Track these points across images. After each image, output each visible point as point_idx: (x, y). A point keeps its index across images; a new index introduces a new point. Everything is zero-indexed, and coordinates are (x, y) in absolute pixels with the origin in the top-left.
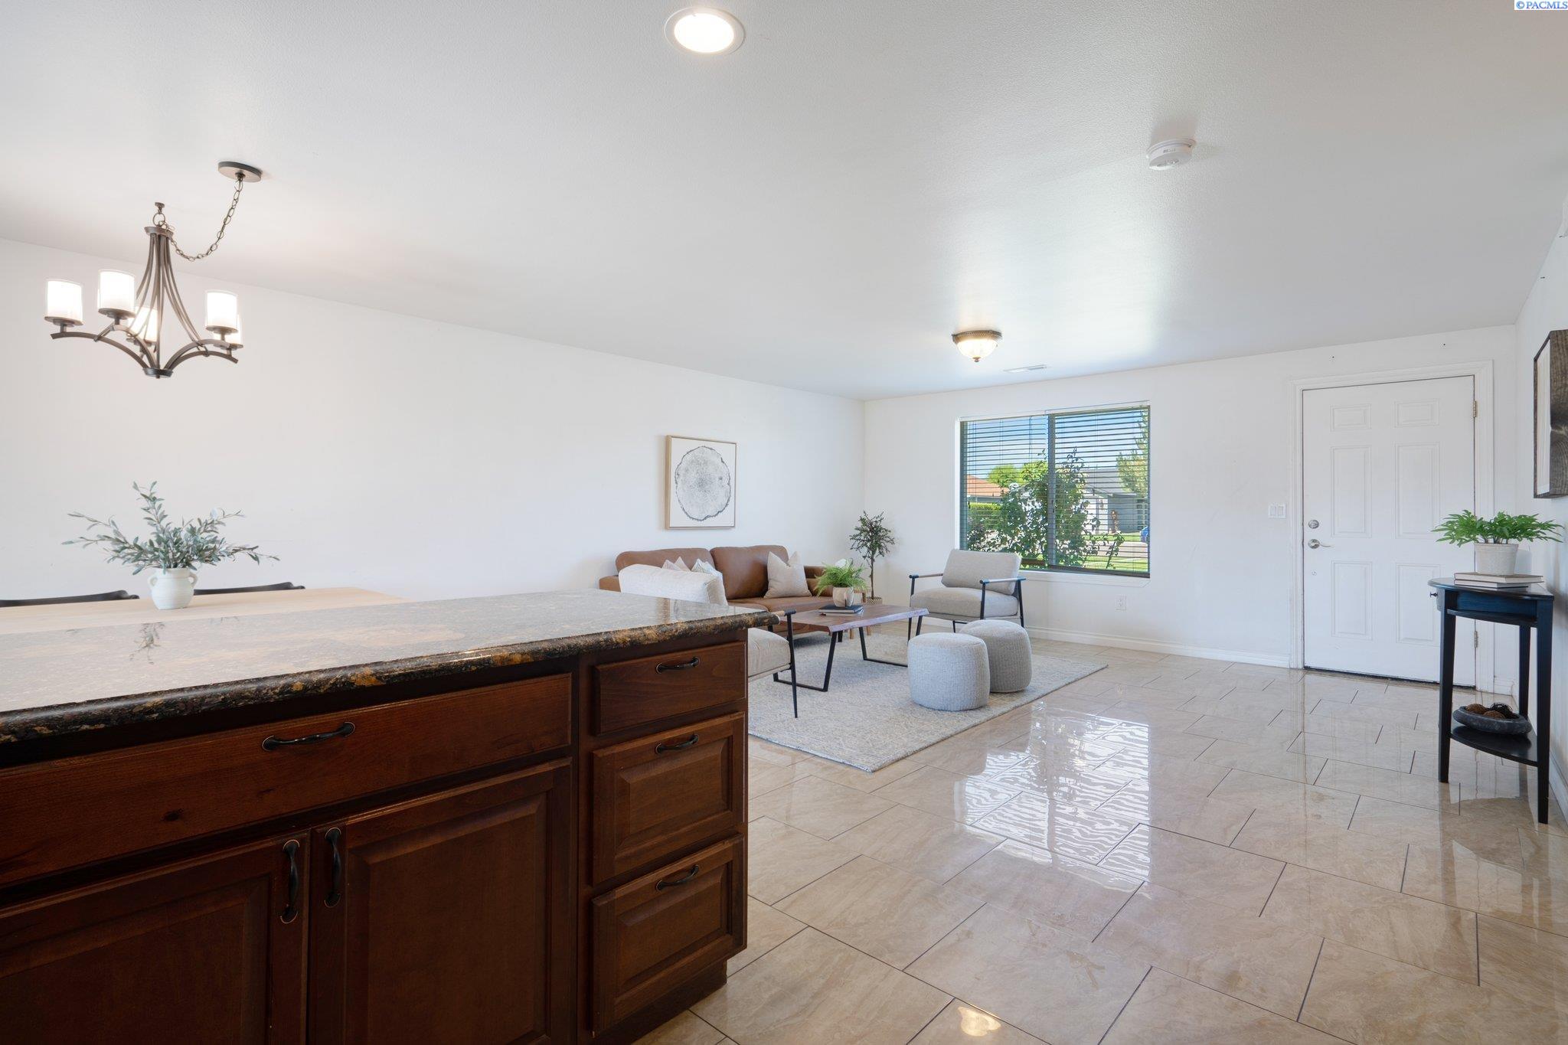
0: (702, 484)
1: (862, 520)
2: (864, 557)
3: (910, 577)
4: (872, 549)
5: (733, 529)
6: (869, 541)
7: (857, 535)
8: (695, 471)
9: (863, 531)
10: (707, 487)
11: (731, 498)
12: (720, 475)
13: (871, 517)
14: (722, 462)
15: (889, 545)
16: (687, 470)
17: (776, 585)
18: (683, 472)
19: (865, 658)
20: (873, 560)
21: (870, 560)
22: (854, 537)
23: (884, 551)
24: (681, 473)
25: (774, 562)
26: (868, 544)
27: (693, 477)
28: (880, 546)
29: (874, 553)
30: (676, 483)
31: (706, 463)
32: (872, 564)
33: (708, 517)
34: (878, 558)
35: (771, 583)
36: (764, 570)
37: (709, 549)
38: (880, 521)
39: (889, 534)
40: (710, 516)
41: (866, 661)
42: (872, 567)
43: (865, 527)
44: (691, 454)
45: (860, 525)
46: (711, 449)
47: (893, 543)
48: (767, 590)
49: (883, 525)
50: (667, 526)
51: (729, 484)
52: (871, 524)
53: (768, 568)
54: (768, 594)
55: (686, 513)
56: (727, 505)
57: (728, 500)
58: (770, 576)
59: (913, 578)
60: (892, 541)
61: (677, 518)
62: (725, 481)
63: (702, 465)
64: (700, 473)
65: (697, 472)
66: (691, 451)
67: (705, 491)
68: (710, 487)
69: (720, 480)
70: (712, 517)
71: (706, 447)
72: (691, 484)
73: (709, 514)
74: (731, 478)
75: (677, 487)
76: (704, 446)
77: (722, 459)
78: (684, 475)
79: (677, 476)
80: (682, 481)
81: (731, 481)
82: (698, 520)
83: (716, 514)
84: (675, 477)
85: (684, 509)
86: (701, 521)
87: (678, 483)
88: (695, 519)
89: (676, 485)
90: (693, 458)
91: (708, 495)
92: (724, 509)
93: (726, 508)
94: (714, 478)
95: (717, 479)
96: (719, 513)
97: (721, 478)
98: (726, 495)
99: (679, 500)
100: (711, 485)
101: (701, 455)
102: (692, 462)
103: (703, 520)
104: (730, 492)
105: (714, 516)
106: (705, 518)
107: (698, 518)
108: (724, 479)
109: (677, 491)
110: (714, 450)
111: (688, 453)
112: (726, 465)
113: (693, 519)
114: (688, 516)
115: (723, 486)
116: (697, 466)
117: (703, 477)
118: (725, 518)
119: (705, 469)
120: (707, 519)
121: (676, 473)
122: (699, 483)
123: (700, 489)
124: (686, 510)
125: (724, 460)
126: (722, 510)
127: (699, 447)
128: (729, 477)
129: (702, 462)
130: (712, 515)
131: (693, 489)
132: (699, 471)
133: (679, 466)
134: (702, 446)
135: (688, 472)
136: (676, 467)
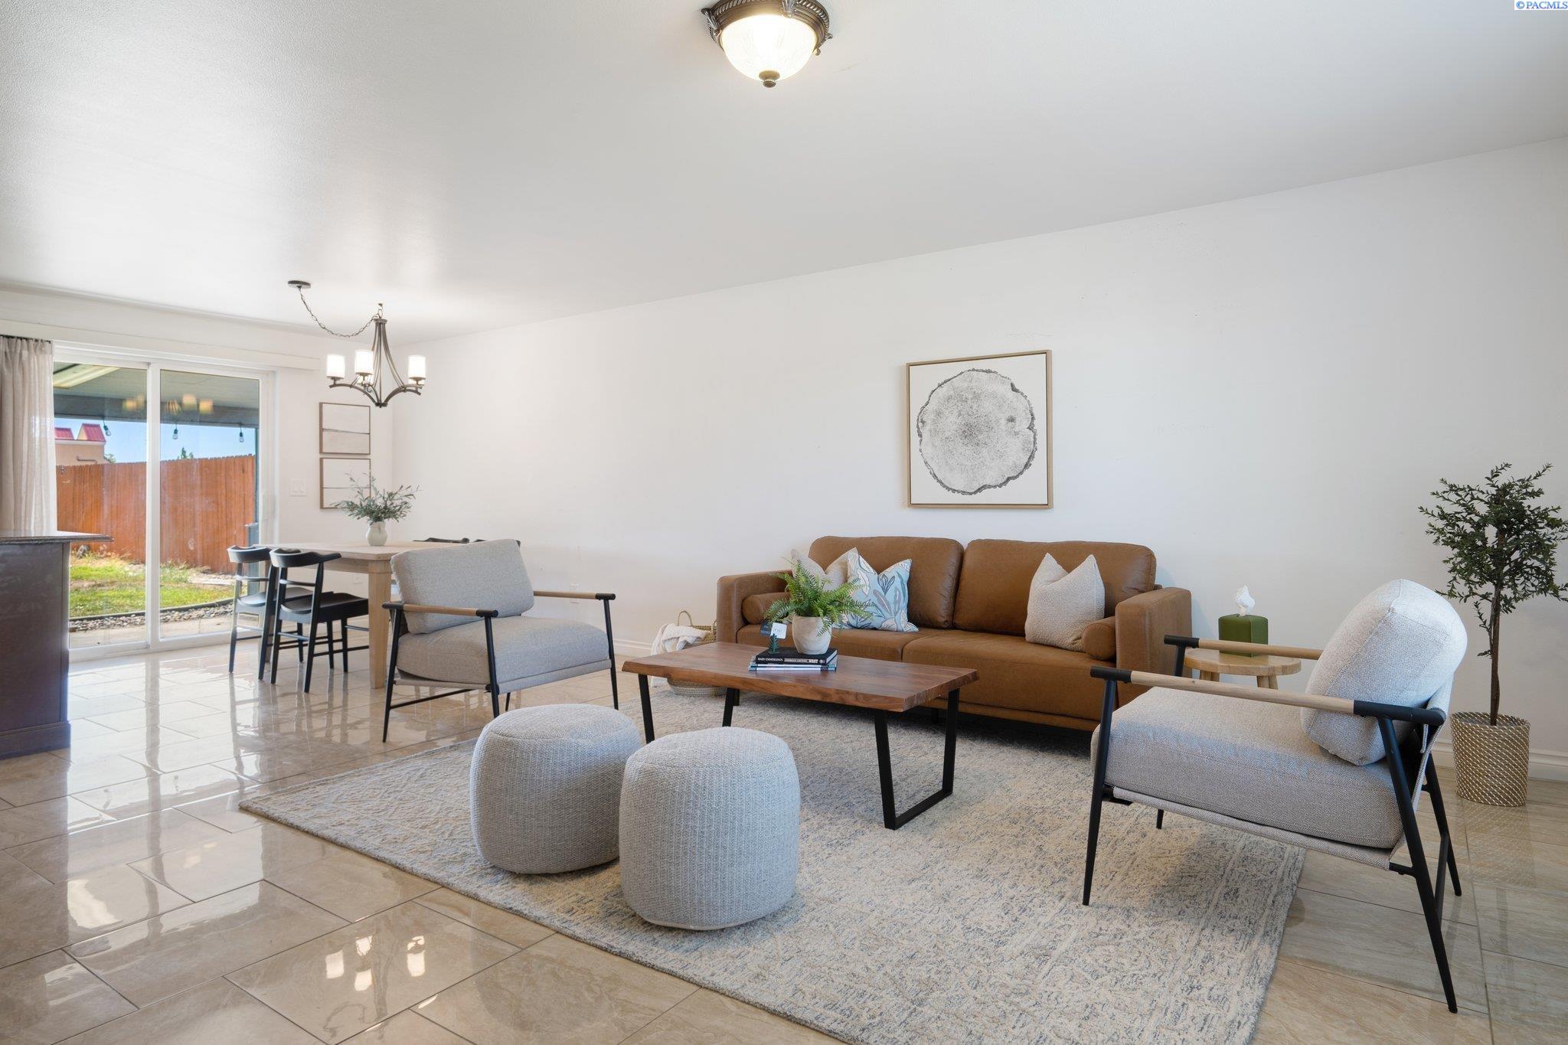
0: (970, 432)
5: (1048, 509)
8: (956, 413)
10: (980, 437)
11: (1038, 452)
12: (1008, 415)
14: (1014, 389)
16: (939, 414)
18: (933, 416)
24: (929, 417)
27: (952, 422)
30: (920, 435)
31: (976, 397)
33: (984, 487)
40: (990, 487)
44: (946, 386)
46: (988, 371)
50: (910, 504)
51: (1031, 428)
55: (941, 482)
56: (1027, 466)
57: (1031, 457)
62: (1022, 424)
63: (969, 402)
64: (965, 416)
65: (960, 415)
66: (945, 382)
67: (978, 444)
68: (988, 437)
69: (1010, 424)
70: (995, 487)
71: (977, 371)
72: (947, 434)
73: (988, 482)
74: (1035, 416)
75: (921, 441)
76: (973, 370)
77: (1012, 385)
78: (934, 422)
79: (920, 424)
80: (931, 431)
81: (1035, 422)
82: (964, 493)
83: (1004, 482)
84: (918, 427)
85: (935, 476)
86: (971, 494)
87: (924, 435)
88: (958, 492)
89: (919, 439)
90: (952, 392)
91: (984, 451)
92: (1021, 473)
93: (1026, 472)
94: (997, 421)
95: (1003, 422)
96: (1011, 481)
97: (1012, 420)
98: (1023, 449)
99: (926, 463)
100: (991, 434)
101: (966, 385)
102: (949, 398)
103: (975, 492)
104: (1035, 443)
105: (1000, 486)
106: (979, 490)
107: (963, 490)
108: (1018, 420)
109: (923, 447)
110: (995, 372)
111: (940, 386)
112: (1022, 394)
113: (954, 491)
114: (944, 486)
115: (1016, 434)
116: (959, 405)
117: (972, 420)
118: (1029, 488)
119: (975, 407)
120: (985, 491)
121: (920, 420)
122: (964, 432)
123: (966, 441)
124: (940, 478)
125: (1017, 387)
126: (1017, 476)
127: (960, 374)
128: (1031, 417)
129: (971, 396)
130: (994, 483)
131: (952, 443)
132: (962, 413)
133: (925, 408)
134: (969, 370)
135: (942, 415)
136: (920, 410)
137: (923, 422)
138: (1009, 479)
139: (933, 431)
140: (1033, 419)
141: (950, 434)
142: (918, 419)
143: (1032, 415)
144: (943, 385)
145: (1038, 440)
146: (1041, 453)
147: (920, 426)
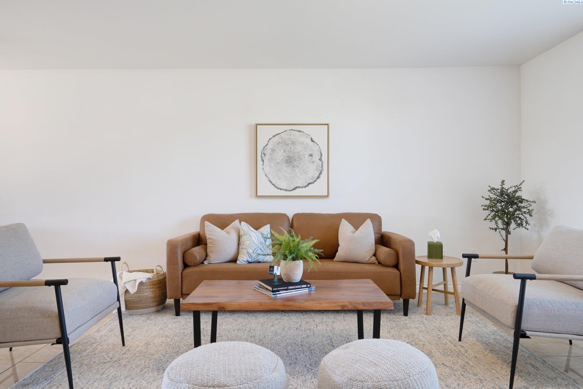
0: (289, 161)
2: (497, 229)
4: (507, 221)
5: (327, 198)
6: (502, 212)
8: (282, 151)
10: (295, 163)
11: (323, 172)
12: (309, 153)
14: (312, 141)
16: (273, 150)
18: (270, 151)
20: (508, 233)
23: (524, 223)
24: (268, 152)
26: (502, 216)
27: (280, 155)
28: (515, 218)
30: (263, 161)
31: (293, 143)
33: (297, 188)
35: (340, 249)
40: (300, 187)
42: (506, 240)
44: (277, 137)
46: (300, 131)
48: (336, 254)
50: (257, 196)
51: (320, 160)
52: (509, 194)
53: (339, 234)
54: (335, 258)
55: (274, 185)
56: (318, 177)
57: (320, 173)
59: (470, 257)
61: (265, 188)
62: (316, 157)
63: (290, 145)
64: (287, 152)
65: (284, 152)
66: (277, 135)
67: (294, 167)
68: (299, 163)
69: (310, 157)
70: (302, 187)
71: (294, 130)
72: (278, 161)
73: (298, 185)
74: (323, 154)
75: (263, 164)
76: (292, 130)
77: (311, 139)
78: (271, 155)
79: (263, 155)
81: (322, 157)
82: (286, 190)
83: (307, 185)
84: (262, 156)
85: (271, 182)
86: (290, 191)
87: (265, 161)
88: (283, 190)
89: (263, 162)
90: (280, 140)
91: (297, 170)
92: (315, 181)
93: (318, 180)
94: (304, 155)
95: (307, 156)
96: (310, 185)
97: (311, 155)
98: (317, 170)
99: (266, 175)
100: (300, 162)
101: (288, 137)
102: (279, 143)
103: (292, 190)
104: (322, 167)
105: (305, 187)
106: (294, 189)
107: (286, 189)
108: (314, 155)
109: (264, 167)
110: (303, 132)
111: (274, 136)
112: (316, 143)
113: (281, 189)
114: (276, 187)
115: (313, 162)
116: (284, 146)
117: (291, 155)
118: (319, 188)
119: (292, 148)
120: (297, 190)
121: (263, 153)
122: (287, 160)
123: (288, 165)
124: (273, 183)
125: (314, 140)
126: (313, 183)
127: (285, 131)
128: (320, 154)
129: (290, 143)
130: (302, 186)
131: (280, 165)
132: (286, 151)
133: (265, 148)
134: (289, 130)
135: (275, 151)
136: (263, 148)
137: (264, 154)
138: (309, 184)
139: (270, 159)
140: (321, 155)
141: (279, 161)
142: (262, 153)
143: (321, 153)
144: (275, 136)
145: (323, 166)
146: (325, 172)
147: (263, 156)
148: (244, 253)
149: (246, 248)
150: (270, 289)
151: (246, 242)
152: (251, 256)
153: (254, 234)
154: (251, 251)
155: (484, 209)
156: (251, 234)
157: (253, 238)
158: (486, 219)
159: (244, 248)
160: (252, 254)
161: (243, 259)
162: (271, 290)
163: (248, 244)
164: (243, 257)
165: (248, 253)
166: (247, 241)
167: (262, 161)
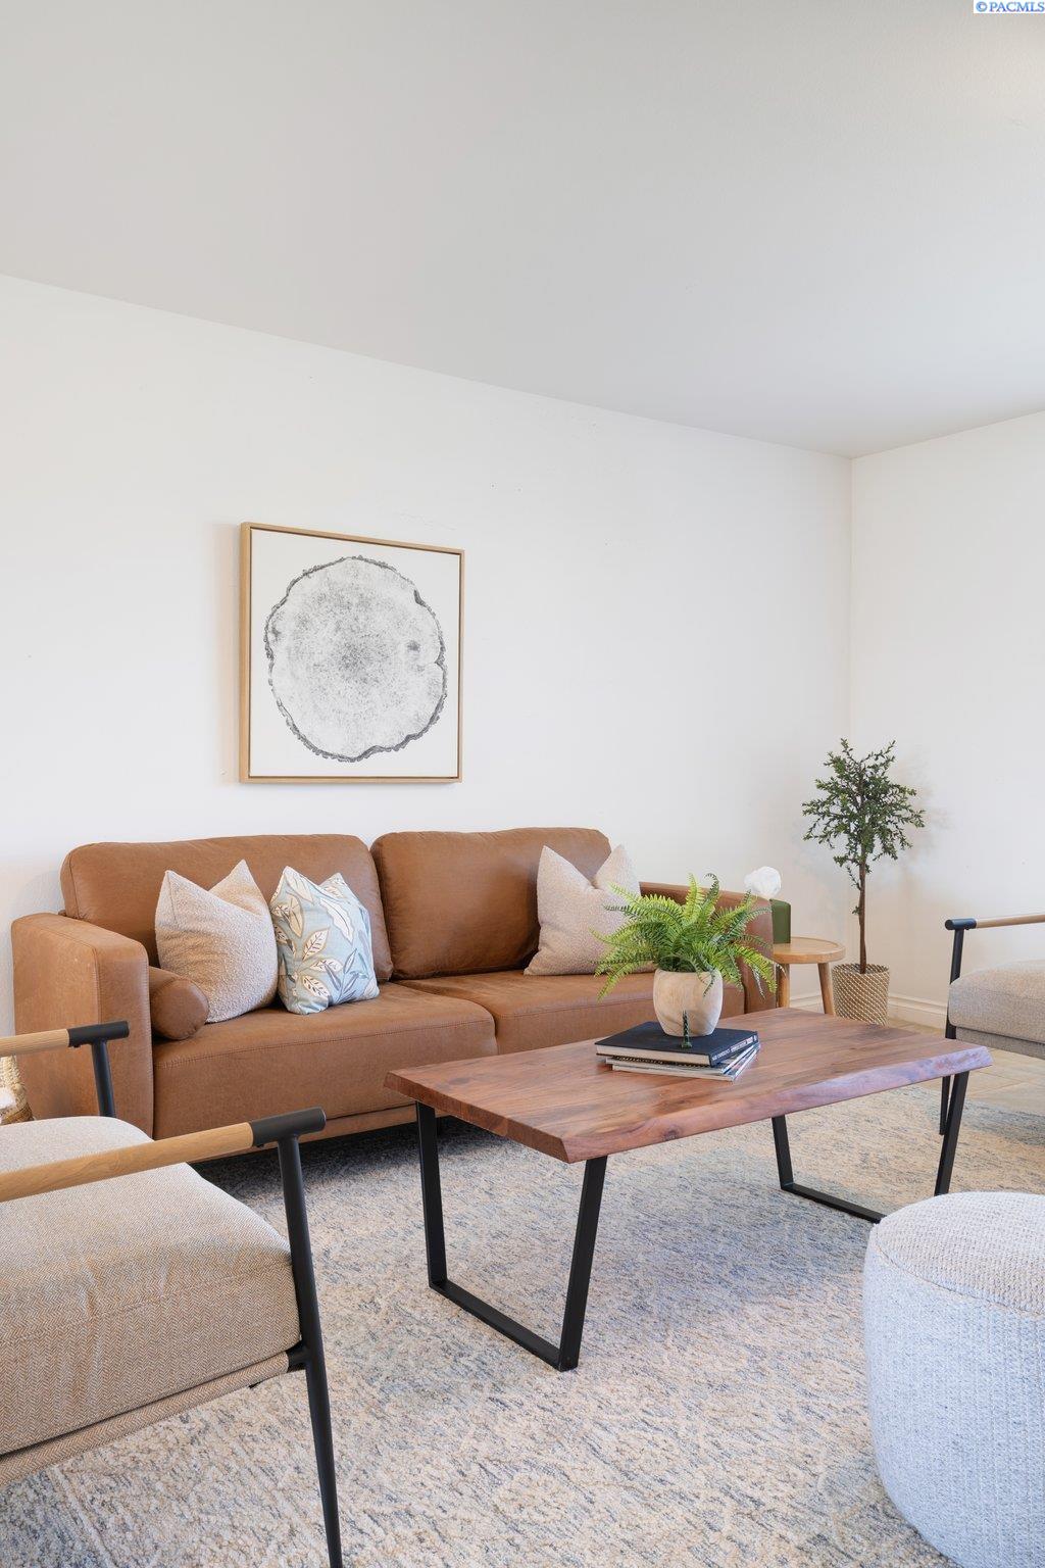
0: (353, 659)
1: (838, 763)
2: (841, 860)
3: (949, 925)
4: (863, 839)
5: (456, 785)
6: (852, 817)
7: (823, 804)
8: (332, 626)
9: (835, 790)
10: (369, 669)
11: (447, 702)
12: (409, 638)
13: (861, 753)
14: (419, 601)
15: (908, 829)
16: (304, 622)
17: (557, 942)
18: (293, 625)
19: (787, 1182)
20: (864, 868)
21: (855, 869)
22: (814, 808)
23: (897, 844)
24: (286, 626)
25: (556, 875)
26: (853, 827)
27: (324, 640)
28: (884, 833)
29: (868, 847)
30: (270, 655)
31: (365, 603)
32: (862, 878)
33: (374, 751)
34: (877, 862)
35: (545, 934)
36: (528, 893)
37: (369, 839)
38: (885, 765)
39: (911, 801)
40: (381, 749)
41: (787, 1196)
42: (862, 888)
43: (842, 783)
44: (315, 577)
45: (830, 774)
46: (383, 565)
47: (920, 825)
48: (537, 951)
49: (892, 776)
50: (247, 777)
51: (440, 662)
52: (861, 776)
53: (540, 893)
54: (535, 965)
55: (303, 739)
56: (433, 719)
57: (439, 707)
58: (543, 913)
59: (964, 929)
60: (917, 819)
61: (274, 751)
62: (429, 654)
63: (353, 608)
64: (347, 632)
65: (338, 629)
66: (316, 569)
67: (365, 681)
68: (381, 671)
69: (412, 652)
70: (388, 749)
71: (366, 560)
72: (317, 659)
73: (379, 743)
74: (445, 644)
75: (271, 665)
76: (360, 558)
77: (416, 594)
78: (296, 636)
79: (271, 637)
80: (288, 649)
81: (445, 655)
82: (341, 758)
83: (402, 743)
84: (266, 640)
85: (295, 729)
86: (353, 761)
87: (277, 656)
88: (333, 756)
89: (269, 661)
90: (326, 590)
91: (374, 691)
92: (426, 729)
93: (433, 728)
94: (395, 646)
95: (403, 648)
96: (411, 741)
97: (414, 647)
98: (429, 694)
99: (280, 705)
100: (385, 666)
101: (349, 580)
102: (322, 598)
103: (360, 758)
104: (444, 686)
105: (396, 748)
106: (366, 754)
107: (340, 753)
108: (422, 648)
109: (275, 677)
110: (392, 569)
111: (306, 574)
112: (429, 609)
113: (326, 754)
114: (310, 747)
115: (420, 669)
116: (338, 612)
117: (357, 640)
118: (433, 754)
119: (362, 619)
120: (374, 757)
121: (270, 629)
122: (345, 657)
123: (347, 673)
124: (303, 731)
125: (423, 597)
126: (420, 735)
127: (342, 560)
128: (438, 645)
129: (355, 601)
130: (387, 745)
131: (325, 674)
132: (342, 626)
133: (279, 611)
134: (354, 558)
135: (308, 625)
136: (270, 613)
137: (276, 633)
138: (408, 738)
139: (293, 652)
140: (442, 649)
141: (321, 658)
142: (267, 626)
143: (441, 643)
144: (311, 575)
145: (448, 684)
146: (450, 704)
147: (270, 640)
148: (314, 974)
149: (319, 956)
150: (704, 1059)
151: (313, 938)
152: (338, 985)
153: (337, 907)
154: (337, 967)
155: (805, 813)
156: (328, 907)
157: (339, 923)
158: (808, 837)
159: (311, 958)
160: (340, 976)
161: (316, 994)
162: (708, 1063)
163: (322, 942)
164: (316, 987)
165: (330, 972)
166: (318, 934)
167: (268, 654)
